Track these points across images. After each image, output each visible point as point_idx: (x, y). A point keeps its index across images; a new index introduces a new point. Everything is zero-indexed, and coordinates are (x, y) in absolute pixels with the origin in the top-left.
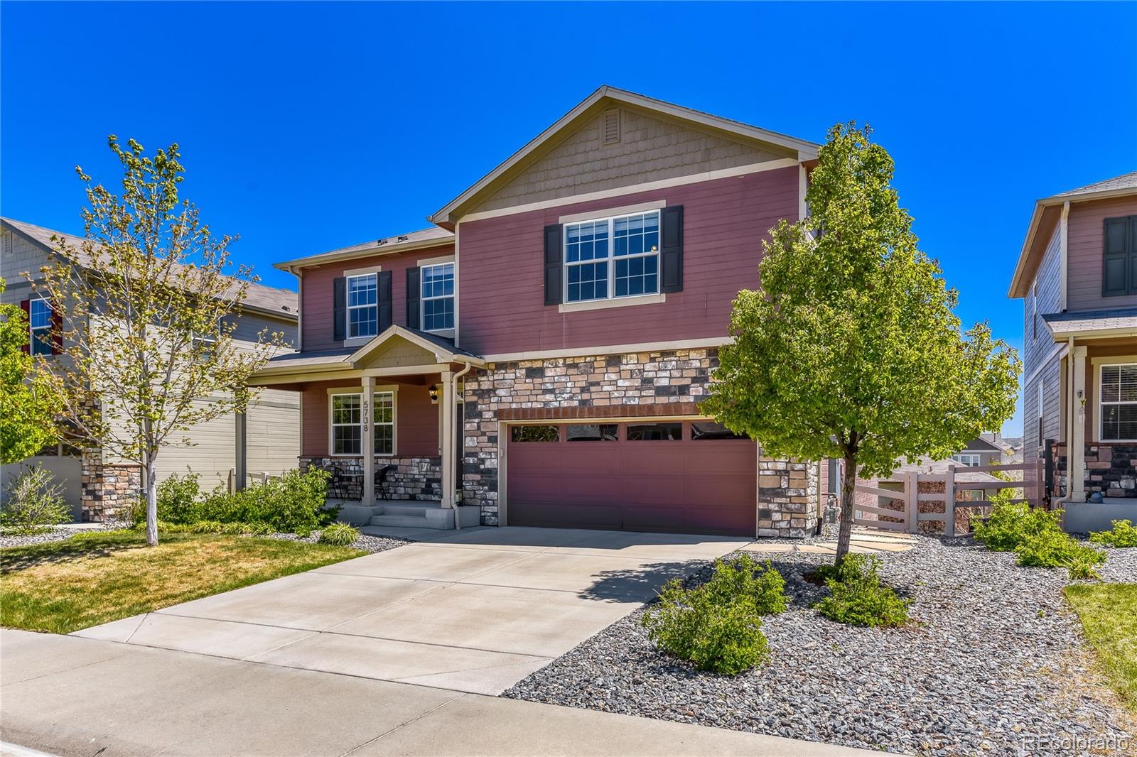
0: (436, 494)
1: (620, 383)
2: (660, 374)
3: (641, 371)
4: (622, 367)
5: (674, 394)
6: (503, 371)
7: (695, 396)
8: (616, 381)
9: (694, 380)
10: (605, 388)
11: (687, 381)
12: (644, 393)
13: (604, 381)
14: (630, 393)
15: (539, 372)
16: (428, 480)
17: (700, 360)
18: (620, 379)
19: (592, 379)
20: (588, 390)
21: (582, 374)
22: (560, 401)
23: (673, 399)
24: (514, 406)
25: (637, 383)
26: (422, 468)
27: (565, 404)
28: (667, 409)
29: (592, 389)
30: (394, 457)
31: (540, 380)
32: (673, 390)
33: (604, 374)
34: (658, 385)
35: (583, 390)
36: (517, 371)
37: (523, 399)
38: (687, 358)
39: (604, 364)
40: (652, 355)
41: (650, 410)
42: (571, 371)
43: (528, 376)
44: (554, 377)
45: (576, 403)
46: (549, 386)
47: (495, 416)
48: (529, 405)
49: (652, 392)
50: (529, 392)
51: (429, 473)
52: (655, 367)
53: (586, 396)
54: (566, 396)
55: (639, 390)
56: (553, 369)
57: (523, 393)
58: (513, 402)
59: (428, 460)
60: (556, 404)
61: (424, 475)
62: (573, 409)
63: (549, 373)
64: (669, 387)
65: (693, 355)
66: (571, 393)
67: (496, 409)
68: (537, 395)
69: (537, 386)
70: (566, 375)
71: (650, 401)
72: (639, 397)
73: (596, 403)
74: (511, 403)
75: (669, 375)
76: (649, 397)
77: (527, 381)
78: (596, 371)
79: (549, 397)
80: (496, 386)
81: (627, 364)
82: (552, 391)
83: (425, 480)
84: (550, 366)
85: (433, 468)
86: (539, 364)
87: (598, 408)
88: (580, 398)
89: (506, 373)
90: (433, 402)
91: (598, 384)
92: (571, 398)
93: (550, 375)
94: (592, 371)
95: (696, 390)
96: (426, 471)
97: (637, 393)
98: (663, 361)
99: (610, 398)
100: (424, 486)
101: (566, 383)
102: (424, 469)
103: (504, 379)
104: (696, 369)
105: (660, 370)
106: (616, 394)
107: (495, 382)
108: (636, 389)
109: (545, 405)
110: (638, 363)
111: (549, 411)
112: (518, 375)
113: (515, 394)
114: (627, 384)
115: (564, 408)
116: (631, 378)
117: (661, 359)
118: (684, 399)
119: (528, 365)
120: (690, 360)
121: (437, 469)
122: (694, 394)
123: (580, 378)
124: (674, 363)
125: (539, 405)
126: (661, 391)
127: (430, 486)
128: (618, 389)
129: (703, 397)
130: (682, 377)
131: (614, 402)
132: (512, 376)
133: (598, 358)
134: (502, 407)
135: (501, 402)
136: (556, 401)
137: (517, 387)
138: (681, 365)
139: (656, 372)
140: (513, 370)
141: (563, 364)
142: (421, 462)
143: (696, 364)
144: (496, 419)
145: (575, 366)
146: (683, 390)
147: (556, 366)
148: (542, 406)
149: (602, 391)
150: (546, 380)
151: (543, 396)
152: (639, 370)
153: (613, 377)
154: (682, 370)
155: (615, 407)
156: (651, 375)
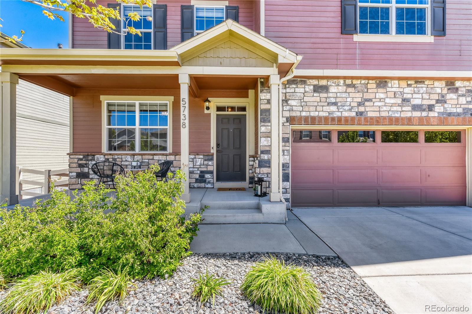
0: (209, 182)
1: (387, 101)
2: (415, 96)
3: (402, 93)
4: (388, 89)
5: (424, 110)
6: (294, 86)
7: (438, 113)
8: (385, 99)
9: (438, 101)
10: (376, 104)
11: (433, 102)
12: (404, 109)
13: (375, 98)
14: (395, 108)
15: (325, 89)
16: (202, 172)
17: (441, 88)
18: (387, 98)
19: (367, 96)
20: (364, 104)
21: (358, 92)
22: (341, 112)
23: (424, 114)
24: (304, 114)
25: (399, 101)
26: (196, 162)
27: (346, 114)
28: (421, 121)
29: (367, 104)
30: (170, 154)
31: (325, 95)
32: (424, 107)
33: (376, 93)
34: (414, 103)
35: (360, 104)
36: (307, 86)
37: (312, 109)
38: (432, 86)
39: (374, 86)
40: (409, 82)
41: (409, 121)
42: (350, 90)
43: (315, 91)
44: (337, 93)
45: (353, 114)
46: (333, 100)
47: (287, 121)
48: (316, 114)
49: (409, 108)
50: (316, 104)
51: (203, 167)
52: (411, 90)
53: (362, 109)
54: (347, 108)
55: (400, 106)
56: (336, 87)
57: (311, 104)
58: (303, 111)
59: (202, 157)
60: (339, 114)
61: (198, 168)
62: (353, 119)
63: (333, 89)
64: (422, 105)
65: (437, 84)
66: (350, 105)
67: (288, 116)
68: (323, 106)
69: (323, 100)
70: (346, 92)
71: (409, 114)
72: (401, 112)
73: (370, 114)
74: (301, 112)
75: (421, 97)
76: (407, 112)
77: (315, 95)
78: (370, 91)
79: (333, 108)
80: (288, 97)
81: (392, 87)
82: (335, 104)
83: (199, 172)
84: (333, 85)
85: (206, 162)
86: (323, 82)
87: (372, 118)
88: (357, 110)
89: (297, 87)
90: (206, 112)
91: (370, 100)
92: (350, 110)
93: (333, 91)
94: (366, 90)
95: (439, 108)
96: (200, 165)
97: (399, 109)
98: (416, 87)
99: (379, 111)
100: (197, 176)
101: (346, 98)
102: (198, 164)
103: (295, 92)
104: (439, 94)
105: (415, 93)
106: (385, 108)
107: (287, 94)
108: (399, 106)
109: (329, 114)
110: (399, 87)
111: (333, 119)
112: (307, 89)
113: (304, 104)
114: (393, 101)
115: (346, 117)
116: (395, 97)
117: (415, 85)
118: (431, 114)
119: (315, 82)
120: (434, 87)
121: (210, 163)
122: (438, 111)
123: (358, 95)
124: (425, 89)
125: (325, 114)
126: (416, 108)
127: (203, 177)
128: (386, 104)
129: (443, 113)
130: (429, 99)
131: (384, 114)
132: (302, 90)
133: (370, 81)
134: (294, 114)
135: (292, 110)
136: (338, 111)
137: (306, 99)
138: (429, 90)
139: (412, 94)
140: (303, 86)
141: (344, 84)
142: (195, 158)
143: (439, 90)
144: (288, 124)
145: (353, 86)
146: (431, 108)
147: (338, 85)
148: (328, 115)
149: (373, 106)
150: (331, 95)
151: (328, 107)
152: (401, 92)
153: (382, 96)
154: (430, 93)
155: (384, 118)
156: (409, 96)
